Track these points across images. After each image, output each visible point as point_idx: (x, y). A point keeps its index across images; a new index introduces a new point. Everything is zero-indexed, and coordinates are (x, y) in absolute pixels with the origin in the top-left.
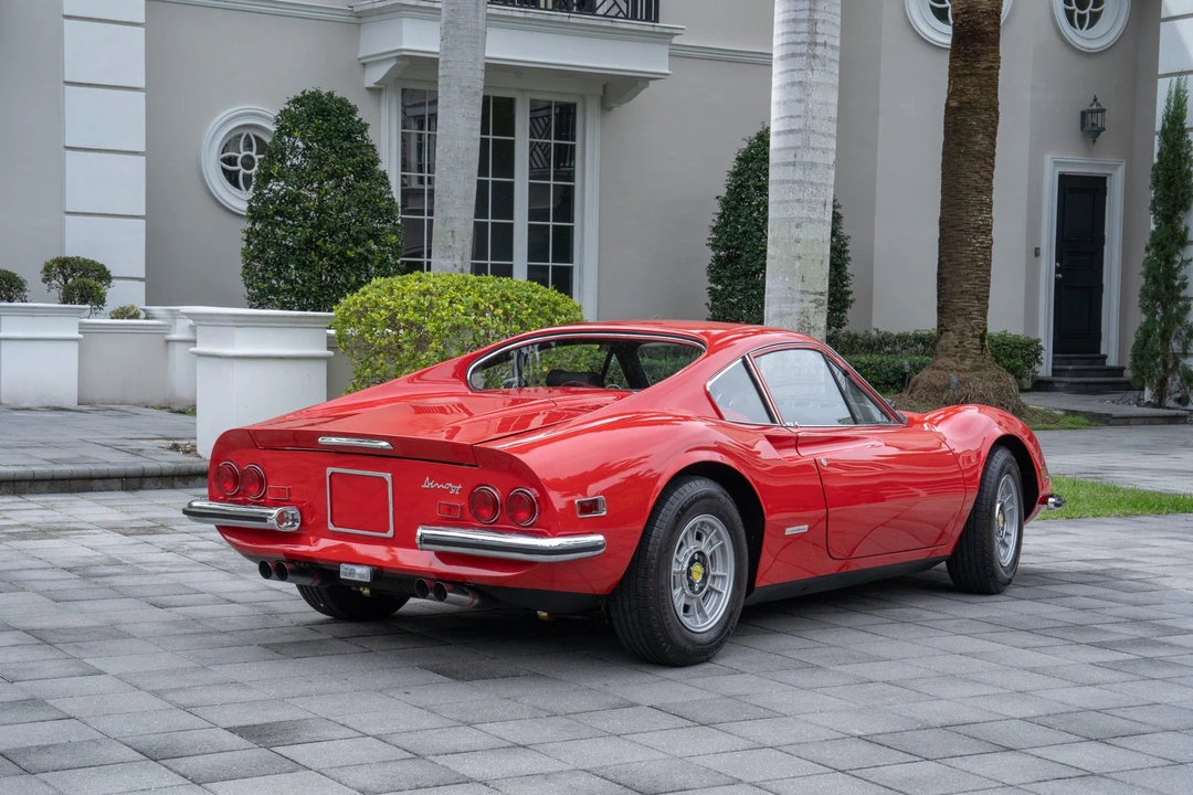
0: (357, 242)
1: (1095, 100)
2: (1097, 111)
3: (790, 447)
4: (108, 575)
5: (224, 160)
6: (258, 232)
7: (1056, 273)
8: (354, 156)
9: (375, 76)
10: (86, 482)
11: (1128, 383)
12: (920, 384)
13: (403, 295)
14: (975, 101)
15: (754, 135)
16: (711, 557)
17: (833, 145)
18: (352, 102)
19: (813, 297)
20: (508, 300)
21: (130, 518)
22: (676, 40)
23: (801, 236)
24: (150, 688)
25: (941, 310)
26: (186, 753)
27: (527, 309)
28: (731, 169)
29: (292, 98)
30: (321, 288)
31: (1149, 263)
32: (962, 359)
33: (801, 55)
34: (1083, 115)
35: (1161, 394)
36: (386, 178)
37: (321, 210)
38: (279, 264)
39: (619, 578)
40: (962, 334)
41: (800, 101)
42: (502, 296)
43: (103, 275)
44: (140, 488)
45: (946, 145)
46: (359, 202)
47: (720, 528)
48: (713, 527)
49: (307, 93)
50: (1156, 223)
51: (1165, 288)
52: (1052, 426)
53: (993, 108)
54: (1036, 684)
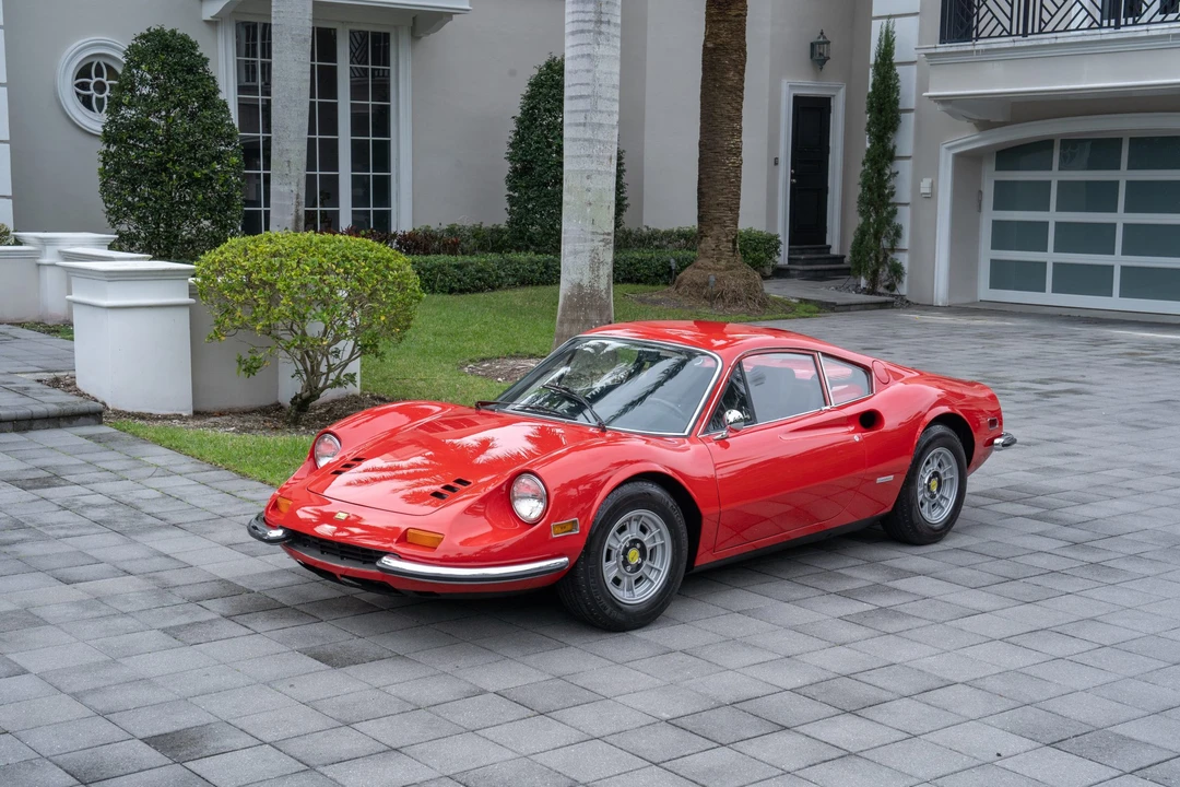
0: (202, 163)
1: (822, 33)
2: (823, 43)
4: (15, 543)
5: (77, 85)
6: (113, 154)
7: (792, 178)
8: (197, 88)
9: (211, 10)
11: (849, 269)
12: (685, 282)
13: (256, 256)
14: (728, 44)
15: (543, 64)
17: (616, 107)
18: (193, 38)
19: (602, 237)
21: (24, 466)
23: (592, 186)
24: (69, 691)
25: (701, 219)
26: (112, 773)
27: (364, 267)
28: (524, 93)
29: (138, 34)
30: (172, 205)
31: (865, 175)
32: (718, 260)
33: (589, 31)
34: (812, 45)
35: (874, 281)
36: (227, 107)
37: (169, 135)
38: (133, 183)
40: (718, 239)
41: (588, 71)
42: (343, 256)
44: (29, 429)
45: (704, 79)
46: (203, 129)
49: (152, 30)
50: (870, 142)
51: (877, 195)
52: (790, 315)
53: (742, 49)
54: (800, 646)
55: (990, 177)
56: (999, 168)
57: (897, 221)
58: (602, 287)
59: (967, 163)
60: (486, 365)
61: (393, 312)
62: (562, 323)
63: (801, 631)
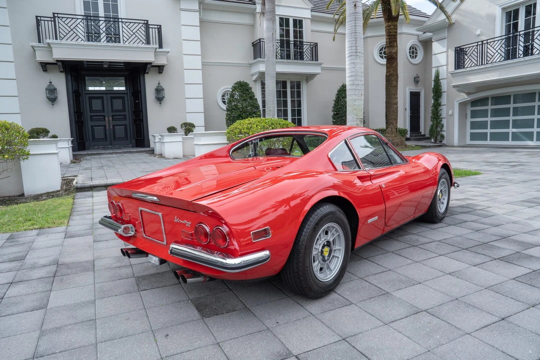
1: (417, 75)
3: (368, 180)
5: (222, 99)
6: (229, 114)
7: (410, 114)
8: (249, 95)
9: (255, 77)
11: (428, 137)
13: (244, 125)
14: (393, 74)
15: (341, 86)
16: (333, 241)
17: (363, 79)
18: (248, 83)
19: (359, 120)
22: (322, 66)
23: (356, 104)
25: (387, 123)
28: (336, 94)
29: (235, 83)
32: (392, 134)
33: (353, 55)
34: (415, 78)
35: (436, 140)
39: (284, 263)
40: (392, 128)
41: (354, 68)
43: (193, 126)
45: (386, 84)
46: (250, 106)
47: (337, 228)
48: (333, 227)
49: (238, 82)
50: (434, 101)
51: (436, 116)
52: (413, 149)
53: (397, 75)
54: (505, 307)
55: (469, 109)
56: (471, 107)
57: (442, 123)
59: (463, 105)
63: (498, 291)
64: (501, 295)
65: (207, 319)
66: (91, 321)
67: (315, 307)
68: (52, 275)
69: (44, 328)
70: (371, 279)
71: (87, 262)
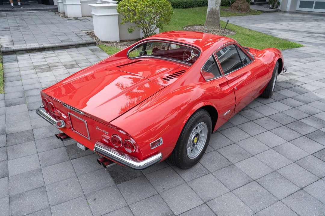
3: (226, 85)
10: (67, 47)
11: (268, 3)
12: (233, 6)
20: (154, 3)
21: (71, 60)
32: (241, 1)
35: (273, 6)
42: (152, 2)
44: (79, 47)
47: (204, 124)
48: (201, 125)
52: (256, 14)
54: (304, 178)
58: (218, 9)
60: (189, 28)
61: (165, 17)
62: (207, 18)
63: (301, 165)
64: (303, 169)
65: (119, 184)
66: (42, 188)
67: (187, 175)
68: (5, 145)
69: (11, 194)
70: (222, 151)
71: (27, 131)
